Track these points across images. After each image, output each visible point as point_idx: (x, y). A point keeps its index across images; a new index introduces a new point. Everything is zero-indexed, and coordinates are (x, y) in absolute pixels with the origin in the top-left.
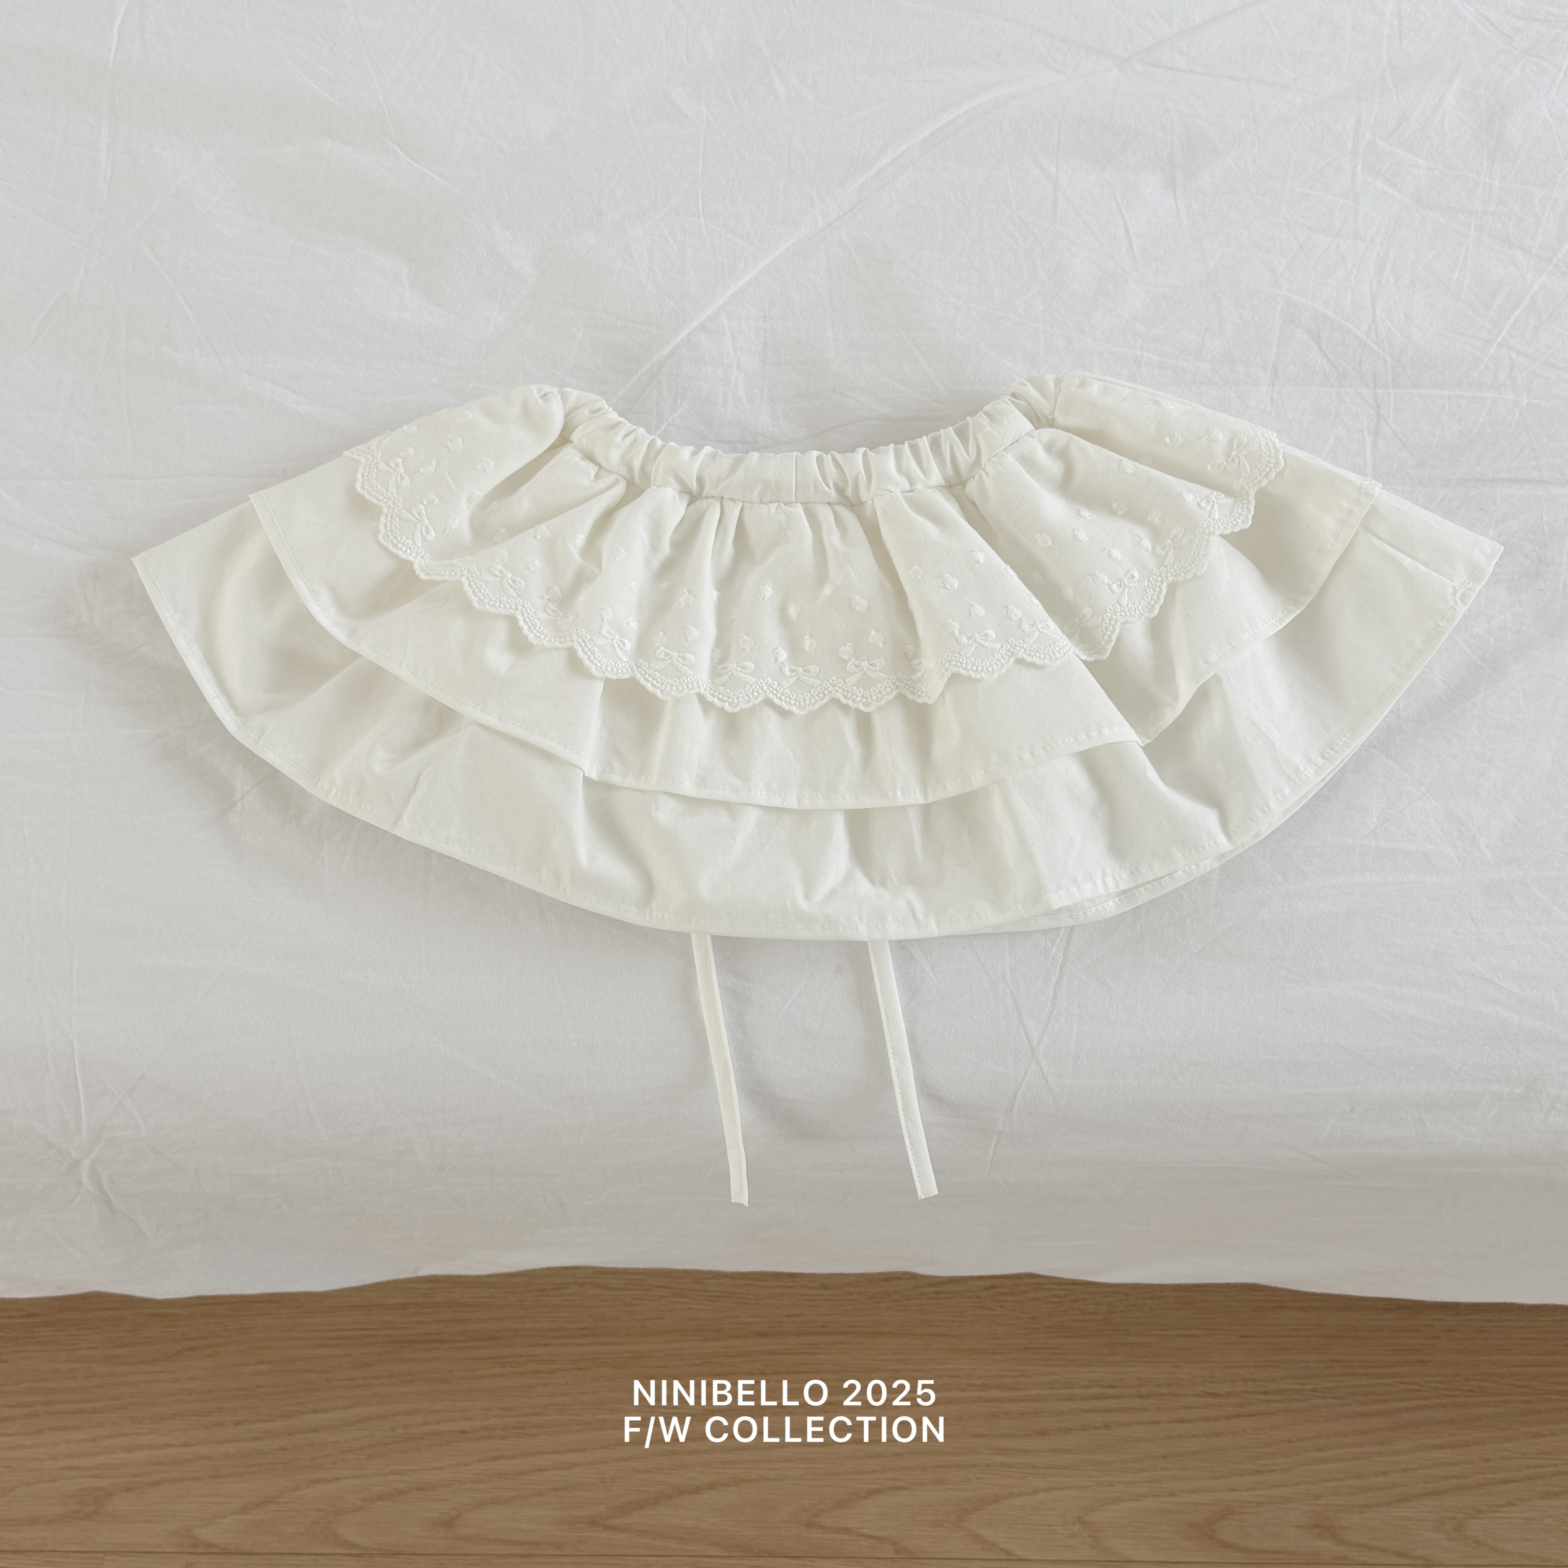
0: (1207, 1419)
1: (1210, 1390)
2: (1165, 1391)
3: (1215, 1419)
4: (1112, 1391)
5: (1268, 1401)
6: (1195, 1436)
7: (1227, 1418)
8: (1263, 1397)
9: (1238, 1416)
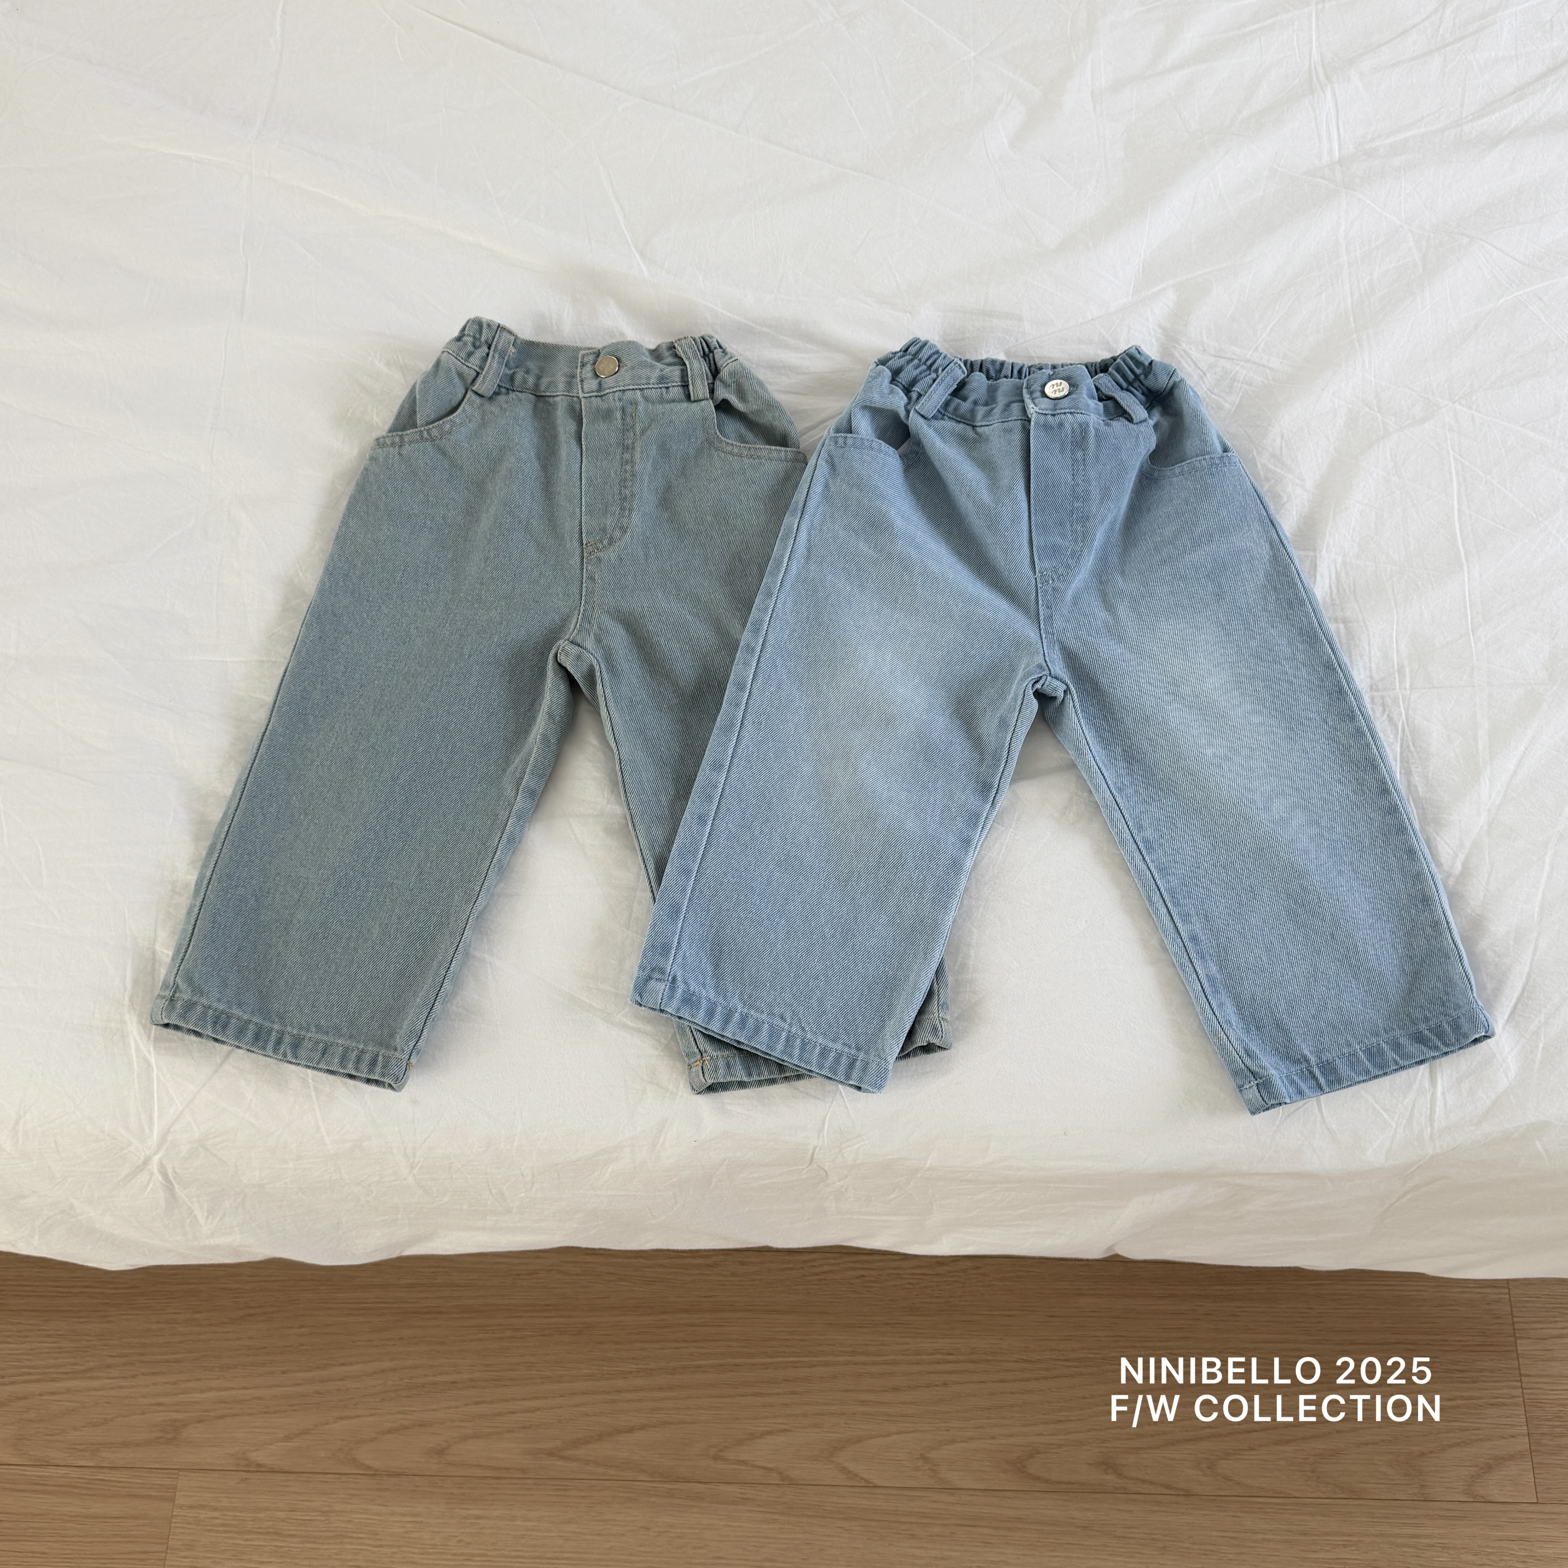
0: (1022, 1380)
1: (1024, 1357)
2: (990, 1358)
3: (1028, 1380)
4: (950, 1358)
5: (1068, 1367)
6: (1012, 1393)
7: (1037, 1379)
8: (1066, 1363)
9: (1046, 1378)
